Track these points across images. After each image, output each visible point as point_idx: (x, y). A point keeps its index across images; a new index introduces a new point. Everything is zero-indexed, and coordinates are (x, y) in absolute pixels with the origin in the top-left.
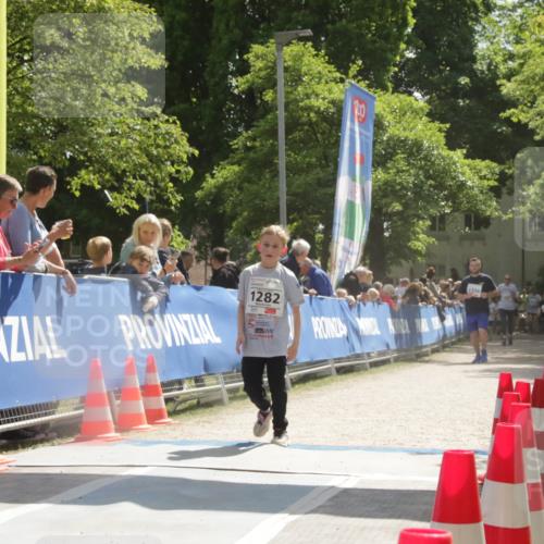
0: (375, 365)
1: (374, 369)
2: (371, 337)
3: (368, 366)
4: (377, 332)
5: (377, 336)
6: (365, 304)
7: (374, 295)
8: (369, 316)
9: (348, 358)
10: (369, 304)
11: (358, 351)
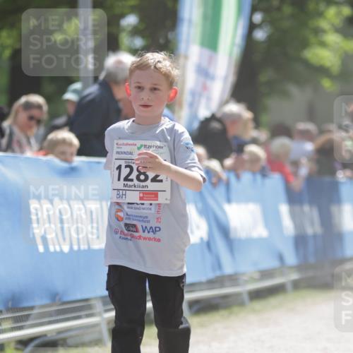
0: (257, 295)
1: (257, 305)
2: (250, 242)
3: (246, 297)
4: (261, 232)
5: (260, 240)
6: (238, 177)
7: (255, 159)
8: (248, 200)
9: (211, 283)
10: (246, 177)
11: (228, 269)
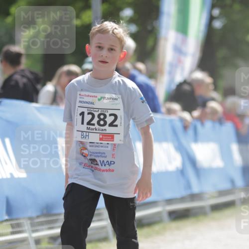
1: (217, 215)
2: (211, 170)
3: (208, 209)
4: (218, 163)
5: (218, 170)
8: (208, 140)
9: (182, 200)
10: (208, 124)
11: (196, 189)
